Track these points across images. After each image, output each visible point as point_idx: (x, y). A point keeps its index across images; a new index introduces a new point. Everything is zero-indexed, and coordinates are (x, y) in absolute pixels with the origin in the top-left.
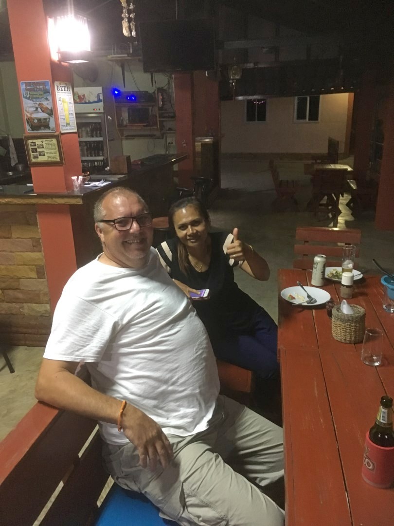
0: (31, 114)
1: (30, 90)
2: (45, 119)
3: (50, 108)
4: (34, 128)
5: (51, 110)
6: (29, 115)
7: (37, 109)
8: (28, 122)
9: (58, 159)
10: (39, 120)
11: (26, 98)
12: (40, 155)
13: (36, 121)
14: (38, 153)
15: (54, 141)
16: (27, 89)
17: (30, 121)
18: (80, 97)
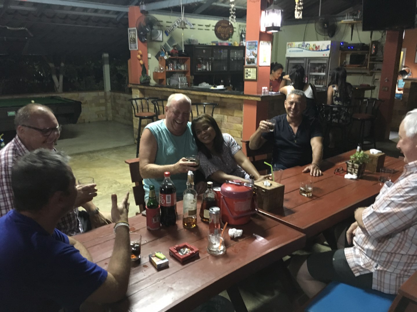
0: (248, 56)
1: (250, 45)
2: (253, 59)
3: (256, 54)
4: (249, 63)
5: (256, 55)
6: (247, 57)
7: (251, 54)
8: (247, 60)
9: (255, 78)
10: (251, 59)
11: (248, 49)
12: (249, 75)
13: (250, 60)
14: (248, 75)
15: (255, 69)
16: (249, 45)
17: (248, 59)
18: (316, 47)
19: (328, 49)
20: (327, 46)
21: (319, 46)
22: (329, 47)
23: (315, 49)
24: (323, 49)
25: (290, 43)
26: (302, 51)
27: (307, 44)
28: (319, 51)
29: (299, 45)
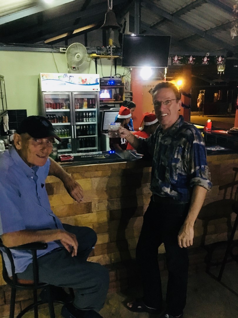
18: (83, 81)
19: (97, 84)
20: (95, 80)
21: (86, 79)
22: (99, 82)
23: (81, 83)
24: (91, 84)
25: (46, 73)
26: (65, 84)
27: (70, 76)
28: (87, 85)
29: (59, 77)
